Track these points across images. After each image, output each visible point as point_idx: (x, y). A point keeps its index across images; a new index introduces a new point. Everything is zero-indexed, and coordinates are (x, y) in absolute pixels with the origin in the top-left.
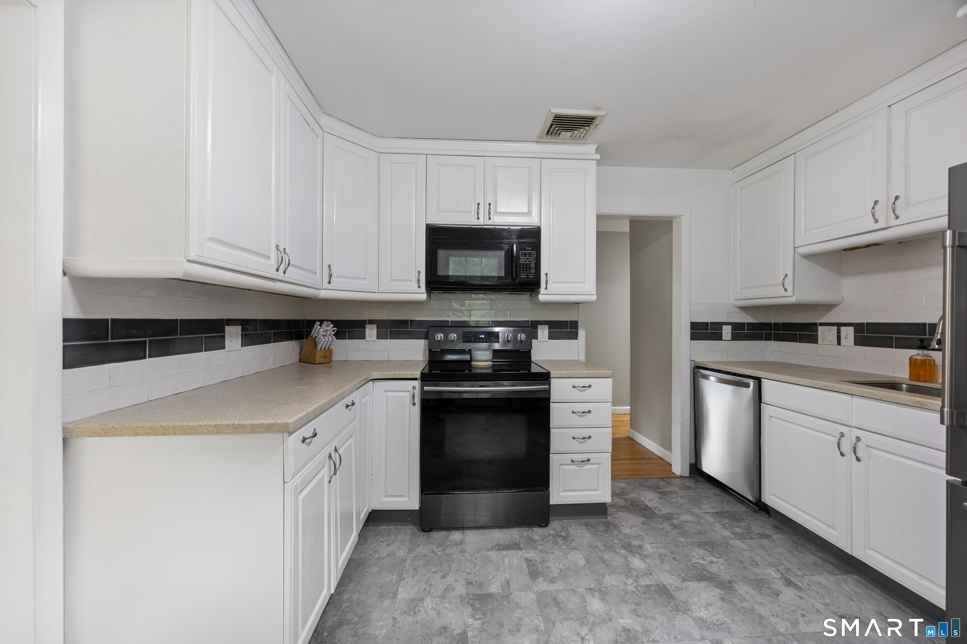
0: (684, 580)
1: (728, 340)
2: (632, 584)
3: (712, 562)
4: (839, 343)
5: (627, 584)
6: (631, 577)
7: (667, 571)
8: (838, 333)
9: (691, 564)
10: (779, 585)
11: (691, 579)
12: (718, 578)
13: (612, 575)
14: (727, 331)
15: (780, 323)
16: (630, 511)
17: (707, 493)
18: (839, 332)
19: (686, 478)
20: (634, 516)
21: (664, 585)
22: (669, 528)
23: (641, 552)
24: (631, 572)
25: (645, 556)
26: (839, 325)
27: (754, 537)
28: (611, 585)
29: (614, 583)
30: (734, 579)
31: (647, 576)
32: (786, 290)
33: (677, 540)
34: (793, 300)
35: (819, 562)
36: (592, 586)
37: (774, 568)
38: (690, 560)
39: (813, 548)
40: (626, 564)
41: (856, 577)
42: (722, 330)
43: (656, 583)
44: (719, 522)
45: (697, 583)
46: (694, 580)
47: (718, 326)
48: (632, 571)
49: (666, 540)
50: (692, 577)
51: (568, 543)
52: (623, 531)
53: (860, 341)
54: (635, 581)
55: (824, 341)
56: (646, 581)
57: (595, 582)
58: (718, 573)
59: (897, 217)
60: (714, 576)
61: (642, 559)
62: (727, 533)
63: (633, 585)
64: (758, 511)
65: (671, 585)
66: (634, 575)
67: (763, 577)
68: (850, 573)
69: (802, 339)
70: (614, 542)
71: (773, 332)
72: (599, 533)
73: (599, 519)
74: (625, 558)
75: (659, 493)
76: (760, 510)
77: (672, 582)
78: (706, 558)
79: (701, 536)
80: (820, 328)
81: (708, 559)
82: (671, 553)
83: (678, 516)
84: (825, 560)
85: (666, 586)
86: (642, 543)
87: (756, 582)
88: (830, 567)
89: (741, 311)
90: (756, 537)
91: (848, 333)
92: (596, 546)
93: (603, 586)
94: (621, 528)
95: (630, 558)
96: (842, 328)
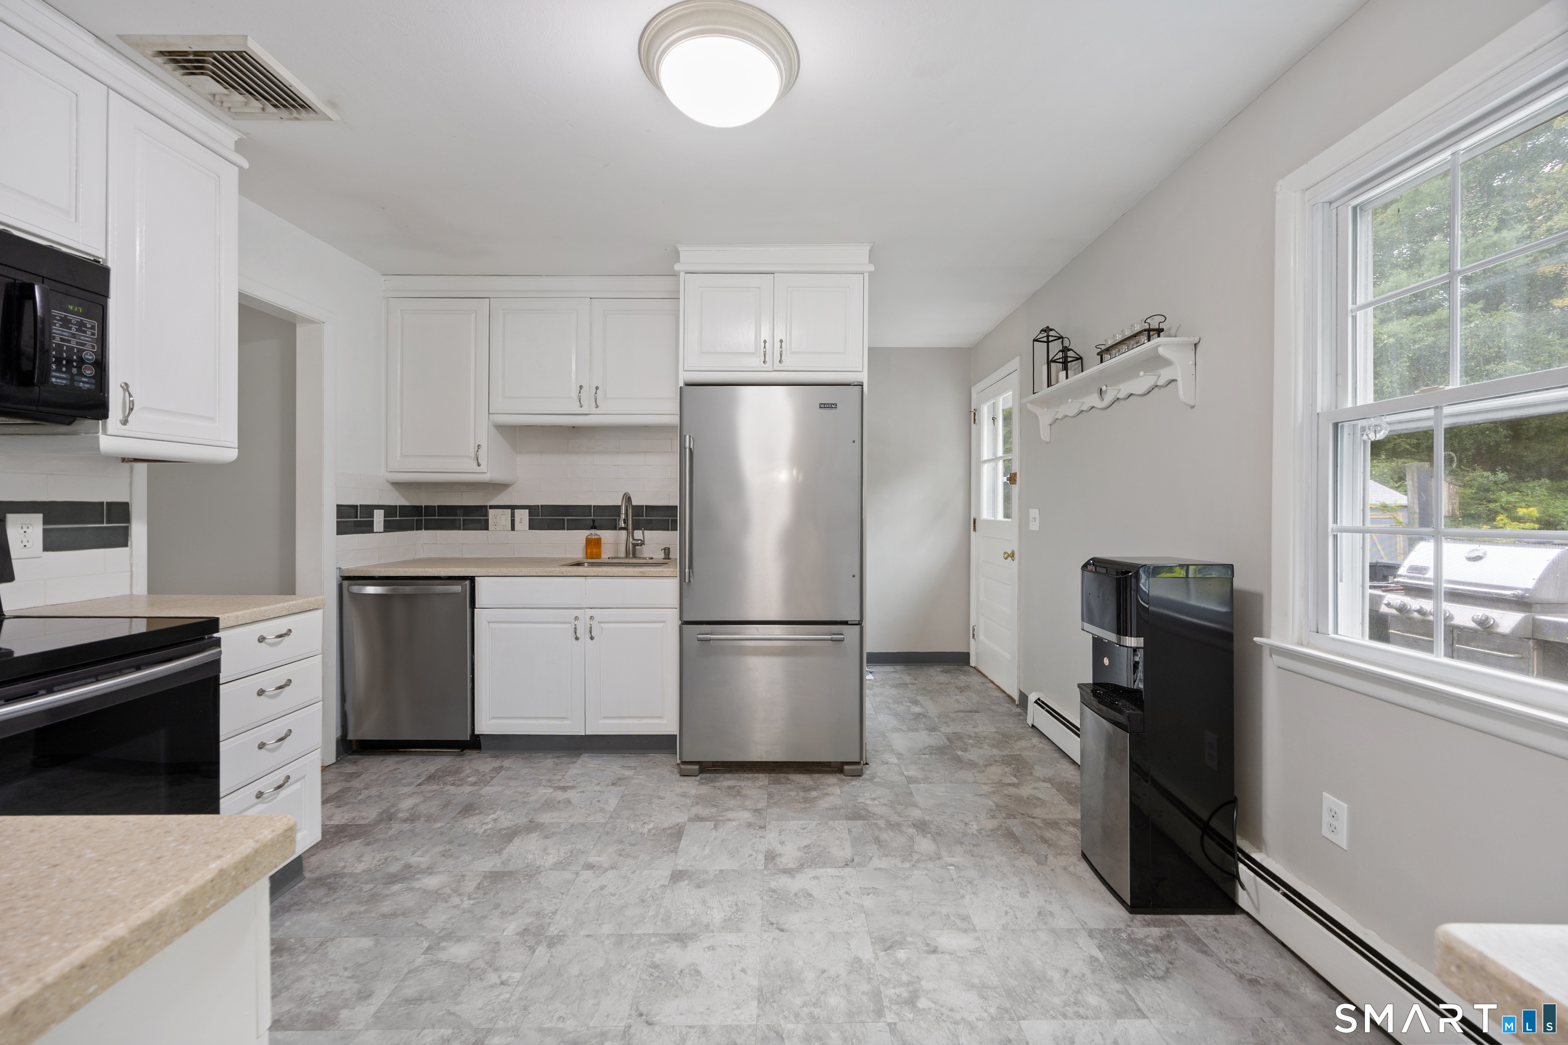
0: (499, 852)
1: (380, 532)
2: (462, 900)
3: (495, 820)
4: (513, 528)
5: (457, 905)
6: (449, 896)
7: (473, 859)
8: (511, 517)
9: (481, 836)
10: (560, 796)
11: (502, 846)
12: (520, 827)
13: (427, 915)
14: (379, 517)
15: (435, 506)
16: (323, 847)
17: (386, 767)
18: (513, 515)
19: (333, 766)
20: (339, 847)
21: (490, 872)
22: (406, 826)
23: (418, 870)
24: (440, 894)
25: (428, 868)
26: (513, 508)
27: (492, 775)
28: (443, 922)
29: (443, 918)
30: (530, 817)
31: (464, 881)
32: (479, 465)
33: (435, 829)
34: (486, 478)
35: (557, 761)
36: (426, 944)
37: (540, 787)
38: (476, 835)
39: (540, 754)
40: (424, 893)
41: (586, 755)
42: (373, 517)
43: (481, 878)
44: (445, 784)
45: (511, 844)
46: (505, 844)
47: (369, 510)
48: (440, 892)
49: (423, 838)
50: (501, 845)
51: (300, 948)
52: (358, 871)
53: (533, 525)
54: (460, 895)
55: (496, 527)
56: (470, 886)
57: (423, 938)
58: (513, 823)
59: (597, 407)
60: (514, 828)
61: (431, 874)
62: (467, 789)
63: (464, 899)
64: (461, 753)
65: (495, 866)
66: (449, 892)
67: (545, 798)
68: (581, 754)
69: (466, 526)
70: (365, 890)
71: (423, 518)
72: (325, 900)
73: (293, 889)
74: (411, 889)
75: (328, 803)
76: (462, 751)
77: (493, 864)
78: (486, 821)
79: (450, 807)
80: (491, 512)
81: (488, 820)
82: (449, 844)
83: (396, 808)
84: (558, 757)
85: (493, 870)
86: (403, 862)
87: (546, 806)
88: (566, 760)
89: (393, 489)
90: (495, 775)
91: (523, 517)
92: (352, 913)
93: (437, 932)
94: (345, 871)
95: (416, 884)
96: (516, 511)
